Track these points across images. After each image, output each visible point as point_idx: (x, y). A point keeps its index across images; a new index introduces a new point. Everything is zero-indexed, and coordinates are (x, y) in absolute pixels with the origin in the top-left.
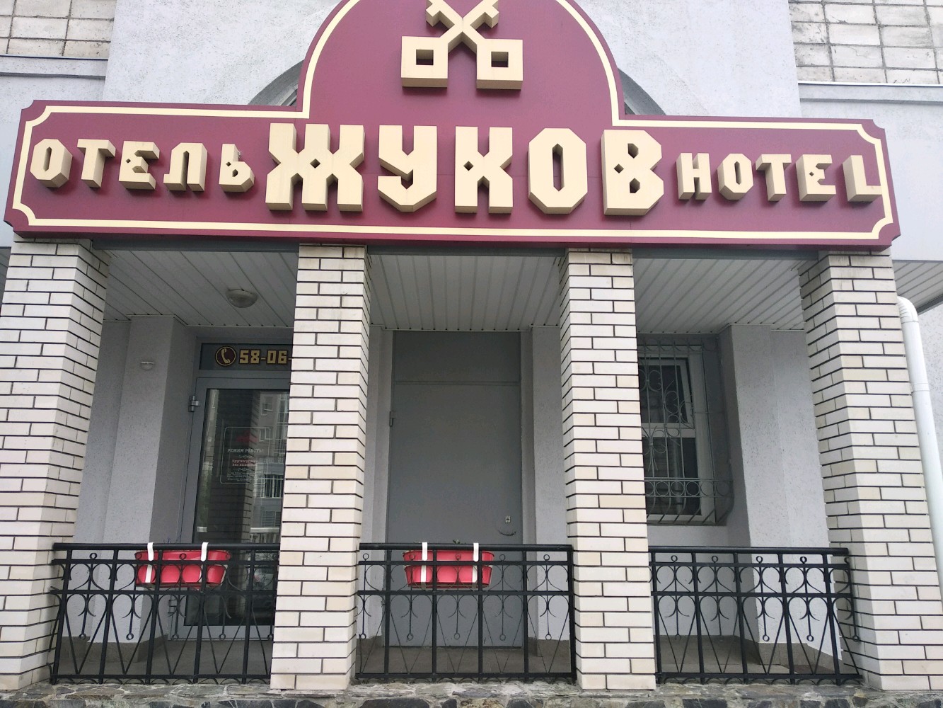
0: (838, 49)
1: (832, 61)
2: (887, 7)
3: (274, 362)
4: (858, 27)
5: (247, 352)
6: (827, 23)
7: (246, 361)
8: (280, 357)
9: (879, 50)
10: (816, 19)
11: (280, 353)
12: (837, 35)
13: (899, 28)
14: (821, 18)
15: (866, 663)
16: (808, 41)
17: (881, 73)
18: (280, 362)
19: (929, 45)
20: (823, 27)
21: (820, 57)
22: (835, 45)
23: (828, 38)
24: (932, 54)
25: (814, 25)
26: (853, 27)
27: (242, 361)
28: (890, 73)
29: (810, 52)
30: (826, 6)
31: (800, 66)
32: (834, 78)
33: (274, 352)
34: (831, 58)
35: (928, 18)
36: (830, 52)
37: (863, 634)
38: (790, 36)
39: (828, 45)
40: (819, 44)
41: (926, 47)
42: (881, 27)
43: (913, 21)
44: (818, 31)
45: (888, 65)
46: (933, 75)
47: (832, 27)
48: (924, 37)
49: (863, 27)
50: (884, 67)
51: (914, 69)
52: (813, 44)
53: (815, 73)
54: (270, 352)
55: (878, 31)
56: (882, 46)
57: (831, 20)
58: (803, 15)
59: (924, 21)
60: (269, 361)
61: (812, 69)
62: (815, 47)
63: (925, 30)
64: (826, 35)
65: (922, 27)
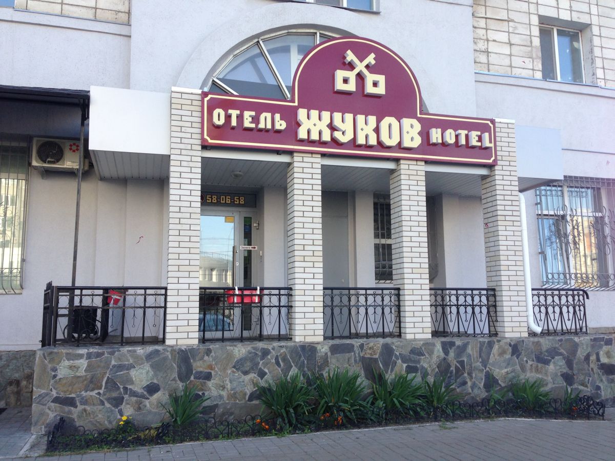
0: (492, 55)
1: (488, 61)
2: (514, 34)
3: (224, 202)
4: (501, 44)
5: (210, 196)
6: (488, 40)
7: (210, 201)
8: (227, 200)
9: (509, 58)
10: (482, 38)
11: (227, 197)
12: (492, 47)
13: (519, 46)
14: (485, 37)
15: (499, 329)
16: (479, 49)
17: (509, 69)
18: (227, 202)
19: (531, 56)
20: (486, 42)
21: (483, 58)
22: (490, 53)
23: (488, 49)
24: (532, 61)
25: (482, 41)
26: (498, 43)
27: (208, 201)
28: (513, 69)
29: (480, 56)
30: (488, 31)
31: (475, 62)
32: (489, 70)
33: (224, 197)
34: (488, 59)
35: (531, 42)
36: (488, 56)
37: (499, 319)
38: (473, 46)
39: (487, 52)
40: (483, 51)
41: (530, 58)
42: (511, 45)
43: (525, 43)
44: (483, 44)
45: (513, 65)
46: (531, 72)
47: (490, 43)
48: (529, 52)
49: (503, 44)
50: (511, 66)
51: (524, 68)
52: (481, 51)
53: (481, 67)
54: (222, 197)
55: (509, 47)
56: (511, 55)
57: (490, 39)
58: (477, 35)
59: (529, 44)
60: (222, 202)
61: (479, 64)
62: (482, 53)
63: (530, 49)
64: (486, 47)
65: (528, 46)
